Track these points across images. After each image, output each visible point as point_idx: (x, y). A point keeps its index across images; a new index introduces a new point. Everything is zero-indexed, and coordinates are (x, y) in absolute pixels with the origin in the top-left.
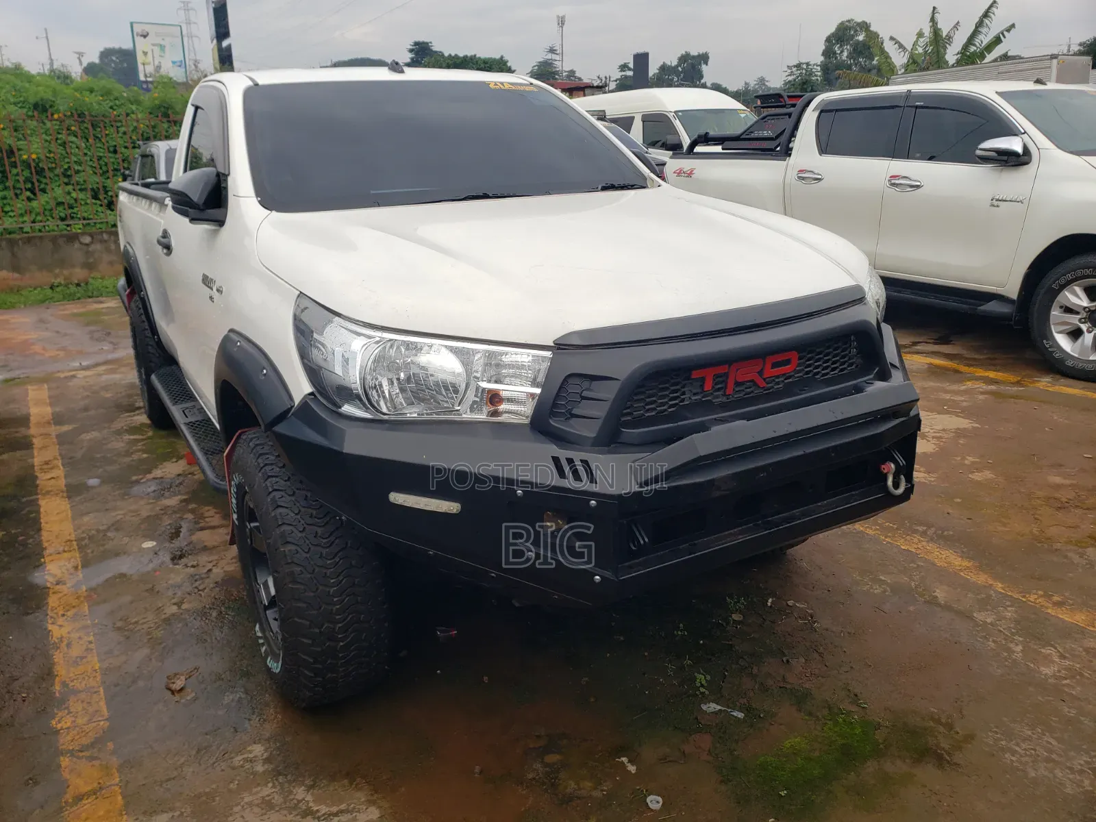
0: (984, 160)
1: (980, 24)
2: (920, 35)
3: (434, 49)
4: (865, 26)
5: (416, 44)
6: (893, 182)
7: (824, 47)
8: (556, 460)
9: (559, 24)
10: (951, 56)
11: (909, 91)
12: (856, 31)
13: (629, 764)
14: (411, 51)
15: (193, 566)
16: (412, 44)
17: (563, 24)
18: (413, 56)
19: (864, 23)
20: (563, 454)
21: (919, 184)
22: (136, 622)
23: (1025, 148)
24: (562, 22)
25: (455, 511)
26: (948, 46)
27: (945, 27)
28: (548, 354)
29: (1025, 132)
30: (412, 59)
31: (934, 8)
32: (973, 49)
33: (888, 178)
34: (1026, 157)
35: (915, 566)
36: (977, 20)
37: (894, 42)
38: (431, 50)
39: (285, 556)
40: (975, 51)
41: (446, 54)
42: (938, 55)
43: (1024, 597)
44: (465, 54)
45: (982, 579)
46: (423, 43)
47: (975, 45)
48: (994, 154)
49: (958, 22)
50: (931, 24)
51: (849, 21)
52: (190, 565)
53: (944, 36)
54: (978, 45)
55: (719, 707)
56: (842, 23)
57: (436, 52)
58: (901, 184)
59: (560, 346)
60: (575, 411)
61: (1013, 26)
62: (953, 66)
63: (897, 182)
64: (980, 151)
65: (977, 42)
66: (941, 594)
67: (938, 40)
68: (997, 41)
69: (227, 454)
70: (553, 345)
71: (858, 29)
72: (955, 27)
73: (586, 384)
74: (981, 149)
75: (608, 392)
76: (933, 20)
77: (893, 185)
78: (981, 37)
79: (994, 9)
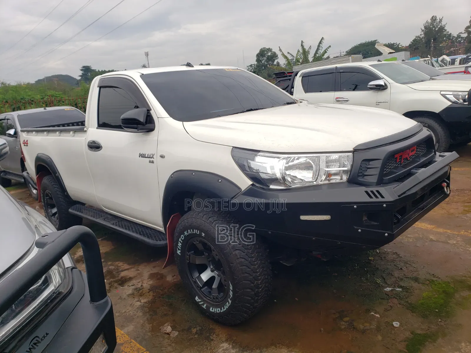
0: (371, 89)
1: (319, 46)
2: (299, 51)
3: (93, 69)
4: (269, 50)
5: (84, 67)
6: (337, 100)
7: (256, 58)
8: (367, 192)
9: (146, 55)
10: (310, 58)
11: (336, 67)
12: (267, 52)
13: (375, 314)
14: (82, 70)
15: (132, 286)
16: (82, 67)
17: (148, 55)
18: (83, 72)
19: (269, 48)
20: (369, 190)
21: (347, 100)
22: (125, 312)
23: (385, 83)
24: (147, 54)
25: (329, 219)
26: (308, 55)
27: (307, 48)
28: (351, 154)
29: (383, 78)
30: (83, 73)
31: (302, 41)
32: (317, 55)
33: (335, 99)
34: (386, 87)
35: (417, 230)
36: (318, 44)
37: (289, 54)
38: (91, 69)
39: (237, 255)
40: (319, 56)
41: (97, 70)
42: (306, 59)
43: (460, 233)
44: (109, 70)
45: (441, 230)
46: (87, 66)
47: (318, 54)
48: (375, 86)
49: (311, 46)
50: (302, 47)
51: (264, 48)
52: (130, 285)
53: (307, 51)
54: (319, 54)
55: (391, 289)
56: (261, 49)
57: (93, 70)
58: (341, 100)
59: (355, 151)
60: (366, 174)
61: (330, 46)
62: (312, 62)
63: (339, 100)
64: (369, 86)
65: (319, 52)
66: (432, 237)
67: (305, 53)
68: (325, 52)
69: (168, 226)
70: (353, 150)
71: (268, 51)
72: (310, 48)
73: (367, 163)
74: (369, 85)
75: (378, 164)
76: (302, 45)
77: (337, 101)
78: (320, 51)
79: (323, 41)
